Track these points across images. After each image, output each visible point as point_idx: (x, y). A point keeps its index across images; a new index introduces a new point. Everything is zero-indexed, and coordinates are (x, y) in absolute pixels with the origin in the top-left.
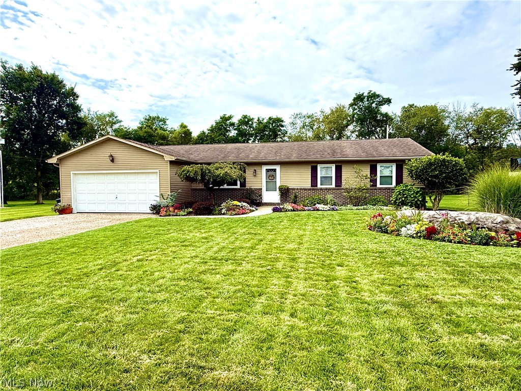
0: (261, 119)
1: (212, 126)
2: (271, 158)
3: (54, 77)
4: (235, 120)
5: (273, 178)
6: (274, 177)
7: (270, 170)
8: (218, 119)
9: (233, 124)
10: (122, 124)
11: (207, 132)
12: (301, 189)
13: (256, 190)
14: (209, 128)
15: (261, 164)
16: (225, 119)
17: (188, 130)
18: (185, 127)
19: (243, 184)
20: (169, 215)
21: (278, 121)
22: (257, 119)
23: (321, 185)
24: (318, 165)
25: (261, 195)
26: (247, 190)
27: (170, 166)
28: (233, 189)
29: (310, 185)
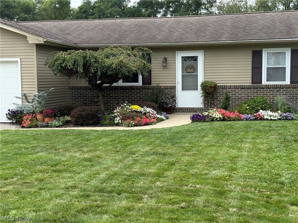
2: (191, 40)
5: (192, 71)
6: (194, 69)
7: (188, 58)
12: (236, 87)
13: (166, 88)
15: (174, 49)
19: (147, 81)
20: (37, 126)
23: (268, 80)
24: (264, 50)
25: (174, 97)
26: (153, 88)
27: (37, 53)
28: (132, 88)
29: (251, 82)
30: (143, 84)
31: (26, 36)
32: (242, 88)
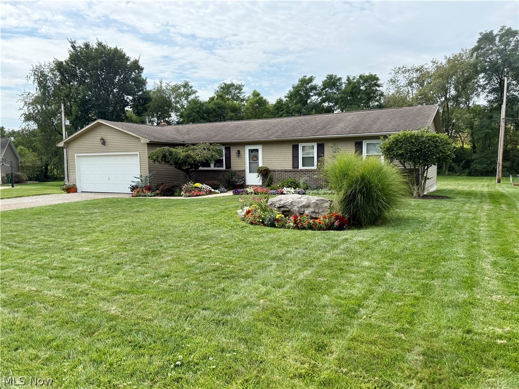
0: (351, 78)
1: (290, 92)
3: (116, 50)
4: (318, 82)
5: (256, 159)
6: (257, 157)
7: (253, 150)
8: (296, 83)
9: (314, 88)
10: (197, 94)
11: (284, 100)
12: (282, 171)
13: (239, 171)
14: (287, 95)
15: (244, 144)
16: (305, 82)
17: (262, 98)
18: (258, 95)
19: (228, 166)
20: (140, 196)
21: (372, 80)
22: (346, 78)
23: (303, 166)
24: (300, 144)
25: (243, 178)
26: (232, 171)
27: (148, 149)
28: (218, 171)
29: (292, 167)
30: (226, 168)
31: (140, 139)
32: (286, 171)
